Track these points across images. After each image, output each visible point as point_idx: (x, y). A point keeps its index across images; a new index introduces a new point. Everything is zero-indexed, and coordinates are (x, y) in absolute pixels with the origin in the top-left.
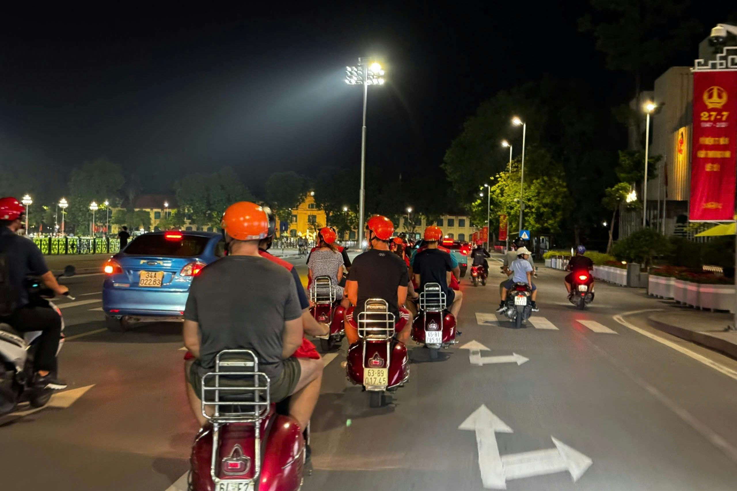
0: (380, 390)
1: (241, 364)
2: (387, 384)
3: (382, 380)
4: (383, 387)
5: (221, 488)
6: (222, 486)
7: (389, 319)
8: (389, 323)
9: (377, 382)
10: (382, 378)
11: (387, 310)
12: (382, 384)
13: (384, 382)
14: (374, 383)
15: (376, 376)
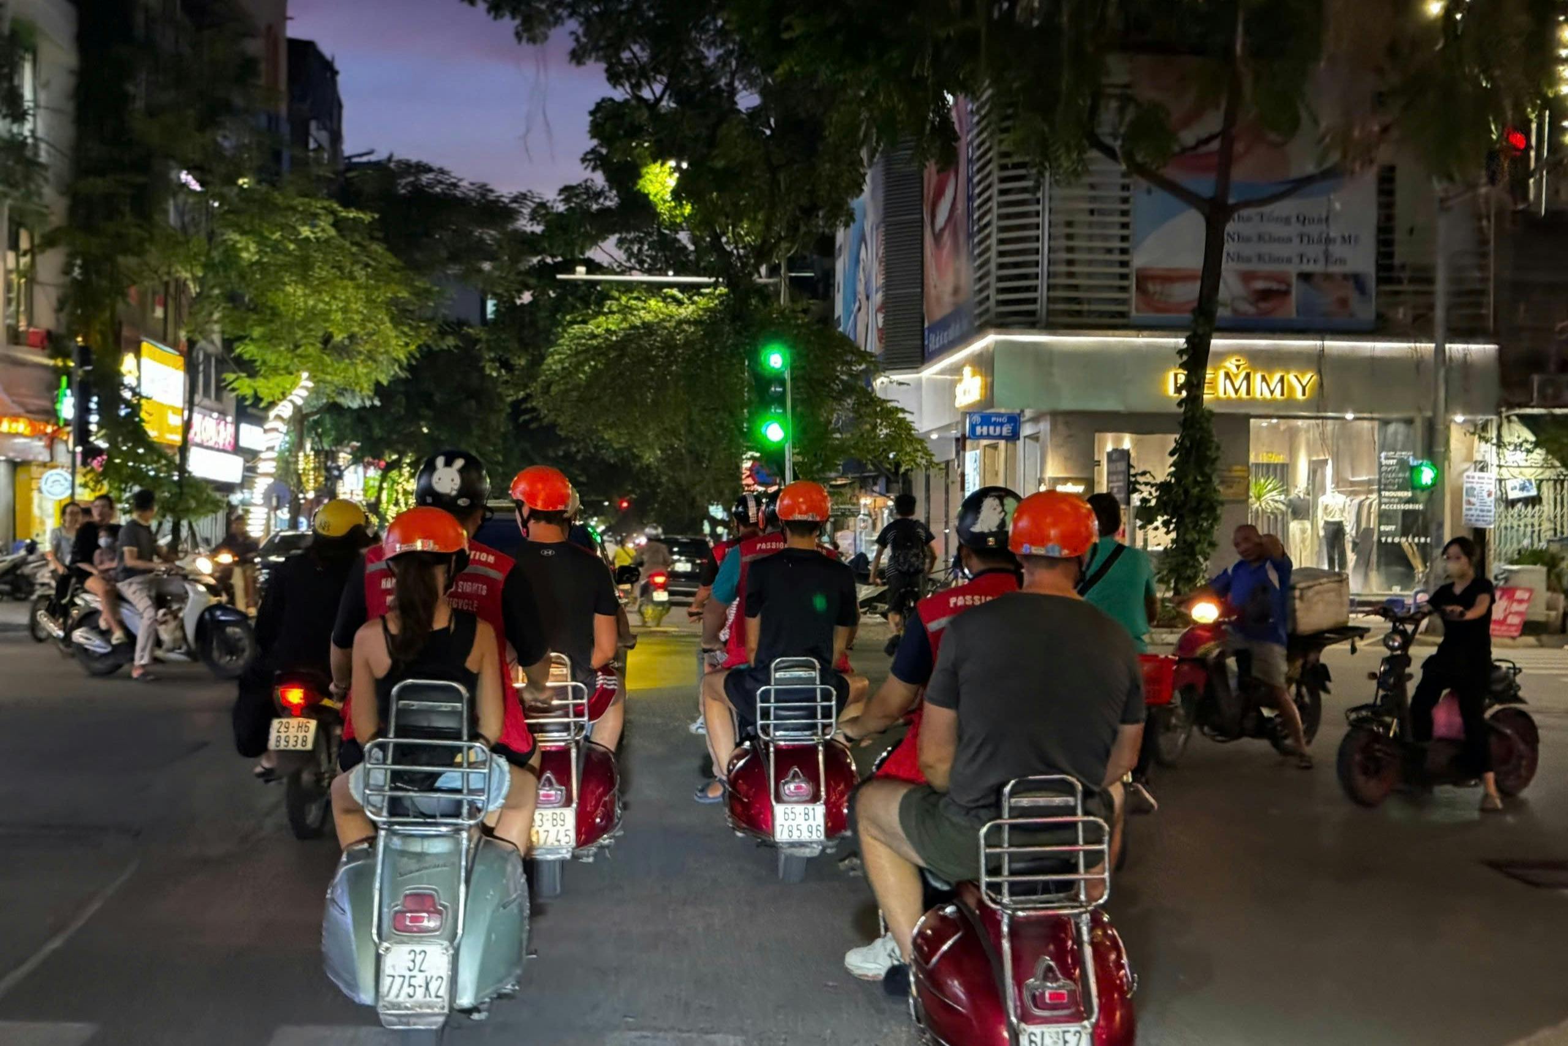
0: (559, 856)
1: (1058, 801)
2: (573, 843)
3: (561, 836)
4: (564, 851)
5: (1031, 1042)
6: (1033, 1038)
7: (574, 698)
8: (575, 706)
9: (551, 840)
10: (562, 829)
11: (569, 679)
12: (563, 843)
13: (567, 839)
14: (545, 842)
15: (548, 825)
